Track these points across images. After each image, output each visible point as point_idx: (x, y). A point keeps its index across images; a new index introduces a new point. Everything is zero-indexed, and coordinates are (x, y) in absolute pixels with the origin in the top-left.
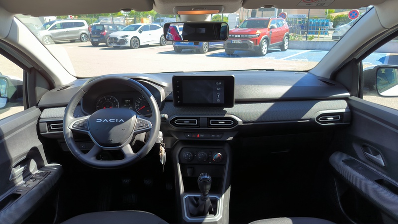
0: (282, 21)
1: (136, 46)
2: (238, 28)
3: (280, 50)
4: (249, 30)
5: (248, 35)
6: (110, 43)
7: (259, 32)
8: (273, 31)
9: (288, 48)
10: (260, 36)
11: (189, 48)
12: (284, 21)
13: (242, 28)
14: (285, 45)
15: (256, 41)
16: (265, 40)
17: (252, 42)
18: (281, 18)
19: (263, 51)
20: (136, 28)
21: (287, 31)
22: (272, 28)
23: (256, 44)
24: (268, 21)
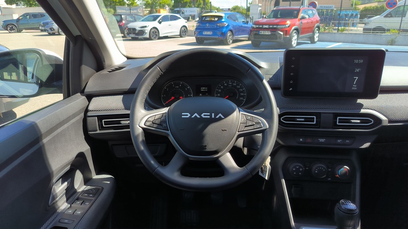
0: (312, 10)
1: (155, 38)
2: (265, 18)
3: (309, 42)
4: (277, 21)
5: (278, 25)
6: (128, 34)
7: (288, 22)
8: (304, 21)
9: (318, 41)
10: (290, 26)
11: (213, 39)
12: (315, 11)
13: (270, 18)
14: (315, 37)
15: (286, 32)
16: (295, 31)
17: (282, 33)
18: (311, 8)
19: (293, 43)
20: (155, 18)
21: (317, 22)
22: (303, 18)
23: (286, 35)
24: (298, 11)
